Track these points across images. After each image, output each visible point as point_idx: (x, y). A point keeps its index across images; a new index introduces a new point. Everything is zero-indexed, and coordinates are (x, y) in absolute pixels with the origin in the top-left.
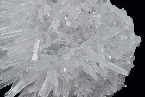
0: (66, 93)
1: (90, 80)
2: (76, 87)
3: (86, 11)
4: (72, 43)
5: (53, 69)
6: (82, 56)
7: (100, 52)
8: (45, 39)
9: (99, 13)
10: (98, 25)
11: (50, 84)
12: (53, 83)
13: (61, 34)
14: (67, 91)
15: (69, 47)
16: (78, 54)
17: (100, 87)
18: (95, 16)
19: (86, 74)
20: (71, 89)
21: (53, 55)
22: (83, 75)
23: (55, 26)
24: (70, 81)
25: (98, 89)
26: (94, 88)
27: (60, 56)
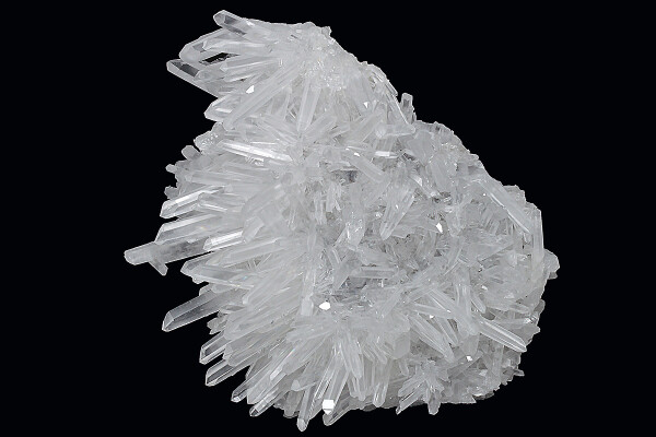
0: (380, 392)
1: (436, 359)
2: (403, 376)
3: (425, 196)
4: (393, 273)
5: (349, 335)
6: (417, 305)
7: (461, 295)
8: (328, 264)
9: (459, 199)
10: (455, 230)
11: (342, 372)
12: (349, 369)
13: (367, 256)
14: (382, 387)
15: (387, 283)
16: (408, 299)
17: (460, 376)
18: (448, 209)
19: (428, 347)
20: (391, 380)
21: (349, 301)
22: (421, 347)
23: (352, 233)
24: (389, 362)
25: (454, 382)
26: (446, 379)
27: (365, 304)
